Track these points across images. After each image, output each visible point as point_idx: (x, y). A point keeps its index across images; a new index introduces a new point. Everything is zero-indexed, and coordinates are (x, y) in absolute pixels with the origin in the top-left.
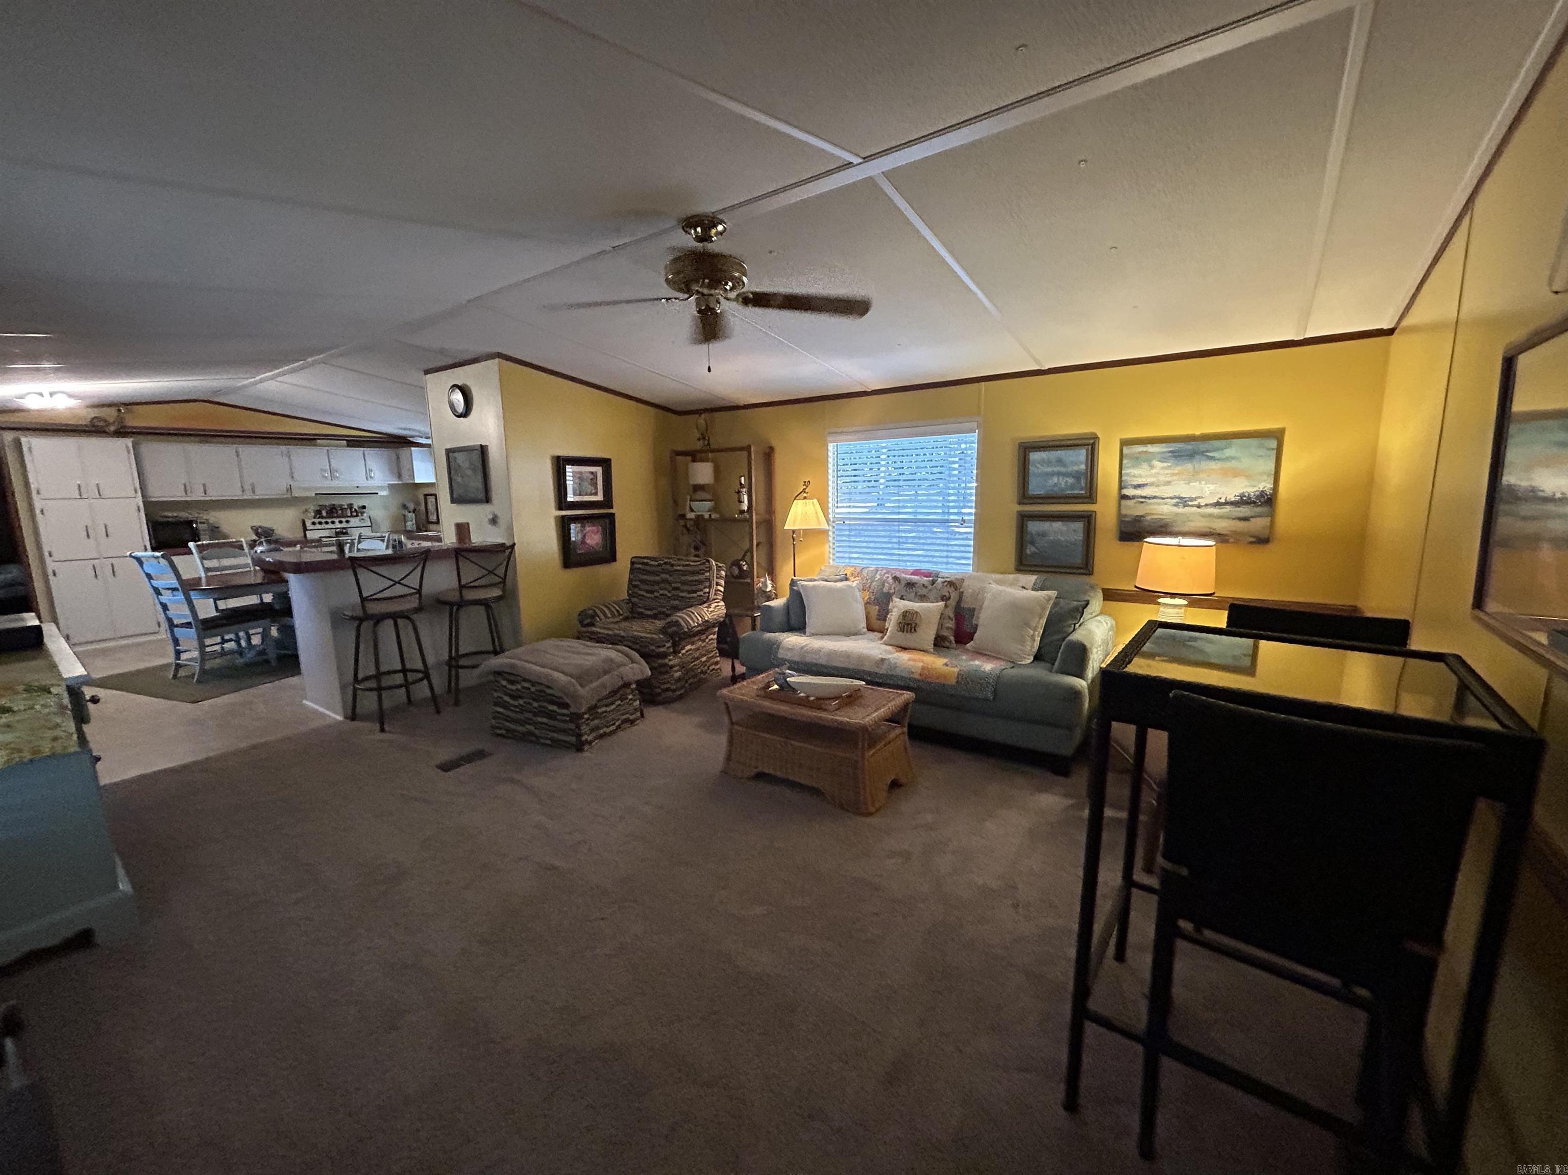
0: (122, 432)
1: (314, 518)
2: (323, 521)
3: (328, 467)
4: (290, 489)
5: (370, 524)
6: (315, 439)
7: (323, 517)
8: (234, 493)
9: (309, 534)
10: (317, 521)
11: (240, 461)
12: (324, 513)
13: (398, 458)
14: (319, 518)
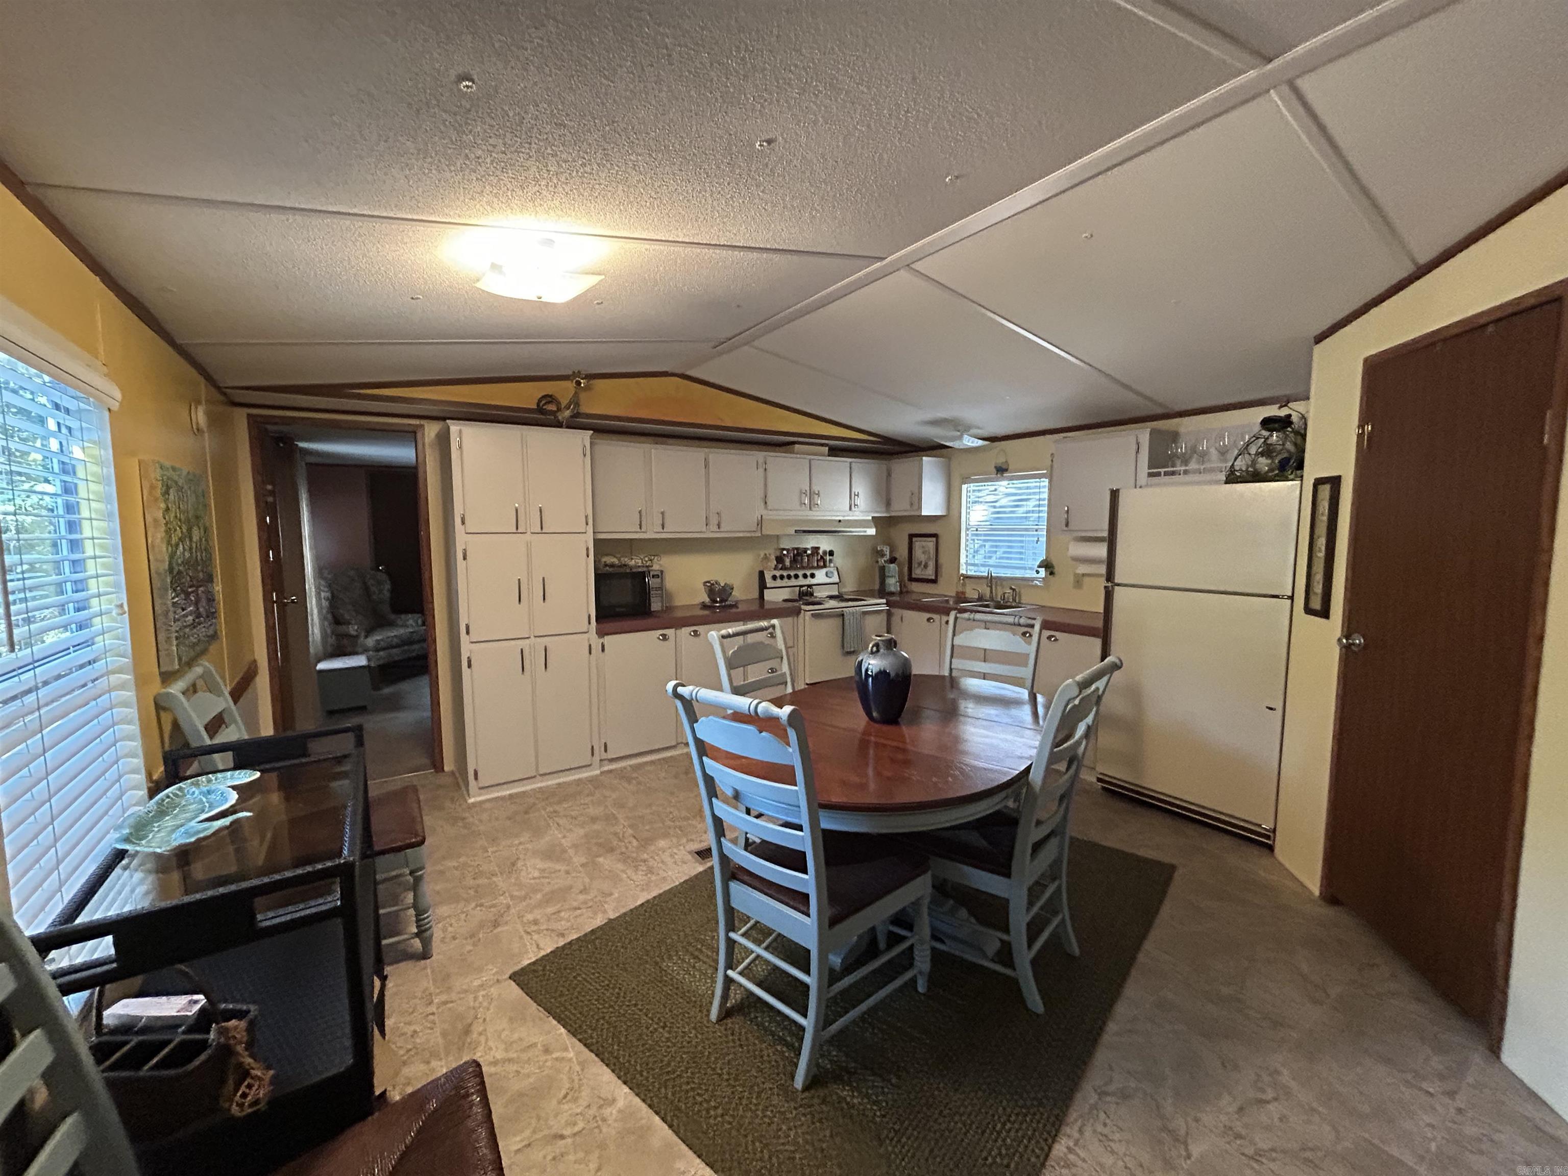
0: (575, 423)
1: (775, 569)
2: (785, 574)
3: (808, 489)
4: (760, 523)
5: (837, 580)
6: (794, 443)
7: (784, 568)
8: (695, 528)
9: (769, 595)
10: (778, 573)
11: (707, 474)
12: (787, 562)
13: (889, 475)
14: (781, 569)
